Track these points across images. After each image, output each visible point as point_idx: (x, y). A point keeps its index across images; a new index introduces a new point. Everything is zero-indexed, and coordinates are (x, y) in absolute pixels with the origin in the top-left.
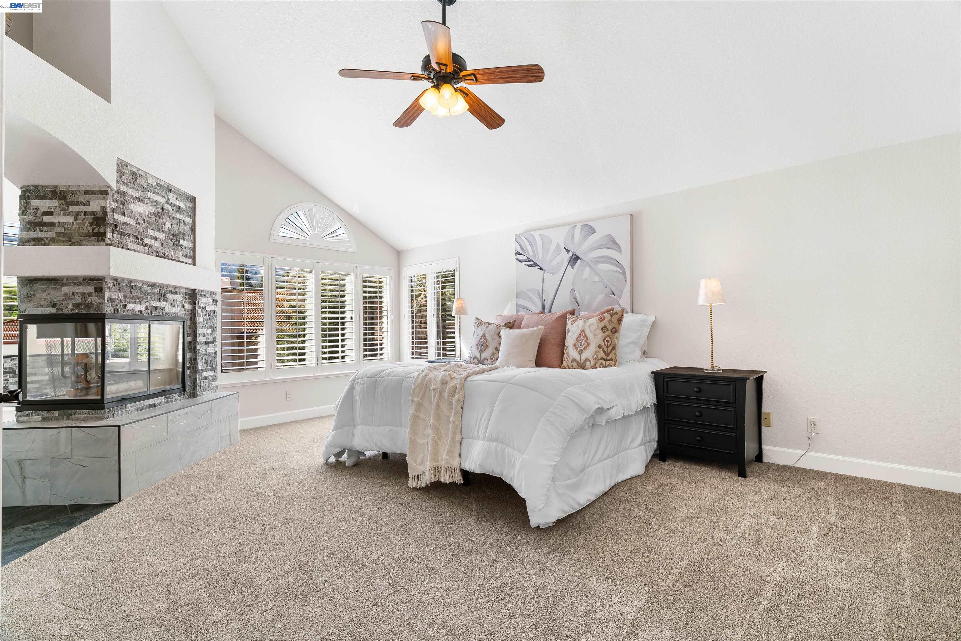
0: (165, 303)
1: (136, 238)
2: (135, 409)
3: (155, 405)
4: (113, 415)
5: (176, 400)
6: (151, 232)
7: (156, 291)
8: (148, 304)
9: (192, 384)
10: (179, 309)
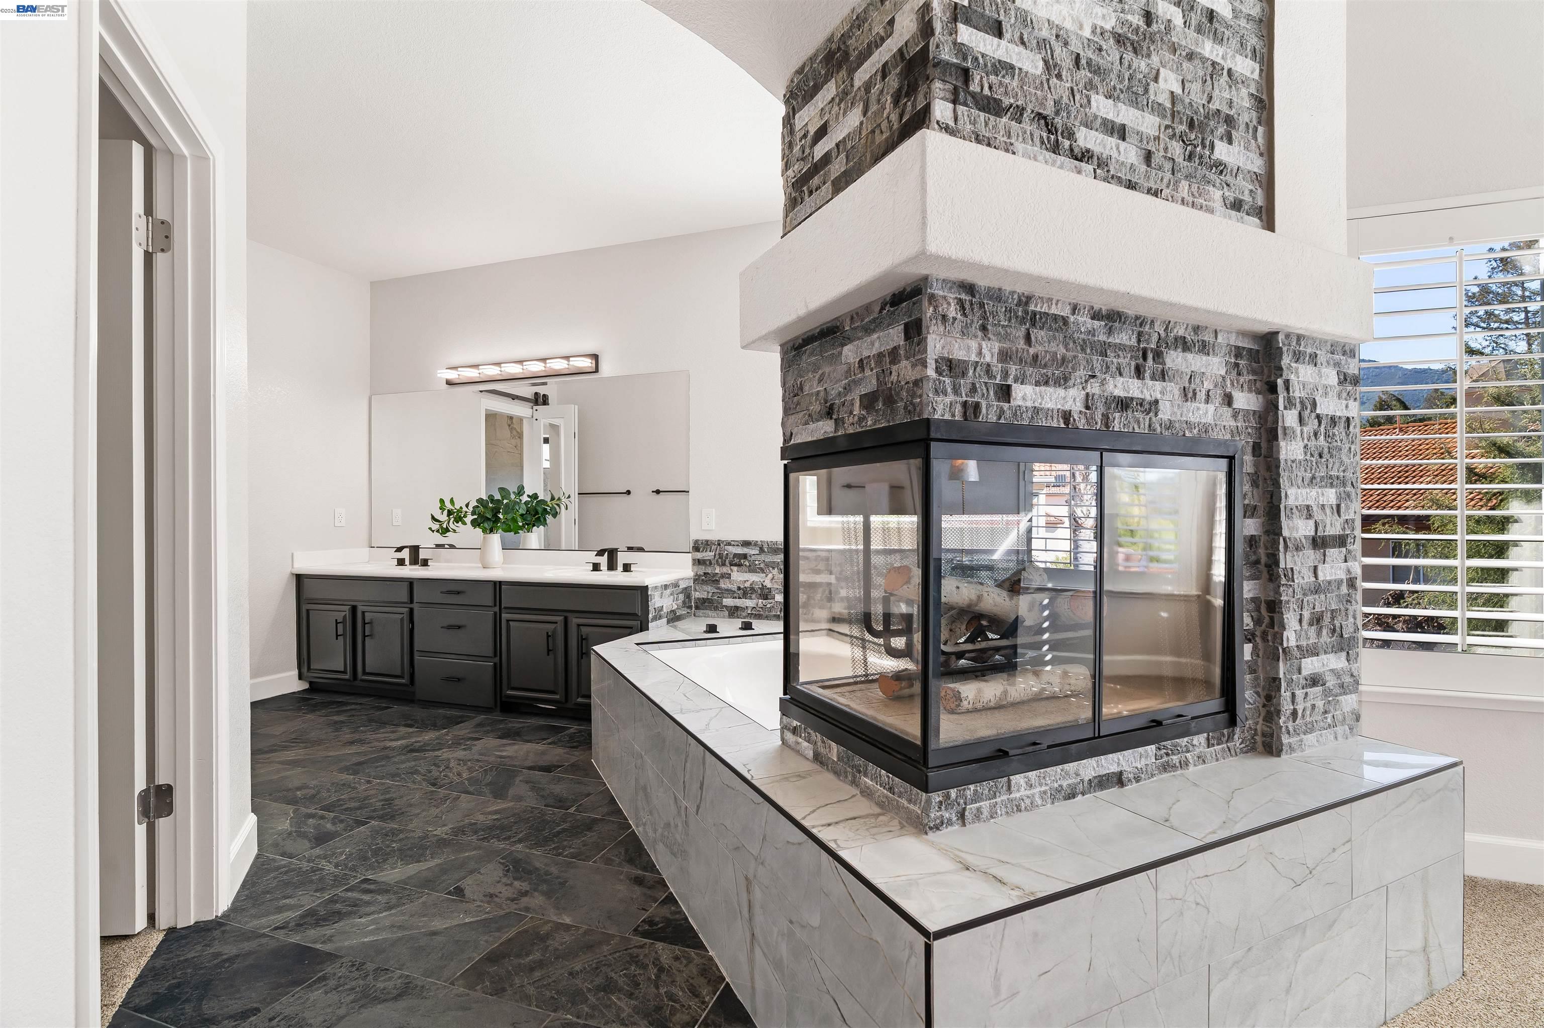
0: (1158, 385)
1: (1047, 125)
2: (1045, 792)
3: (1119, 780)
4: (962, 816)
5: (1202, 759)
6: (1102, 106)
7: (1125, 337)
8: (1094, 388)
9: (1263, 700)
10: (1211, 408)
